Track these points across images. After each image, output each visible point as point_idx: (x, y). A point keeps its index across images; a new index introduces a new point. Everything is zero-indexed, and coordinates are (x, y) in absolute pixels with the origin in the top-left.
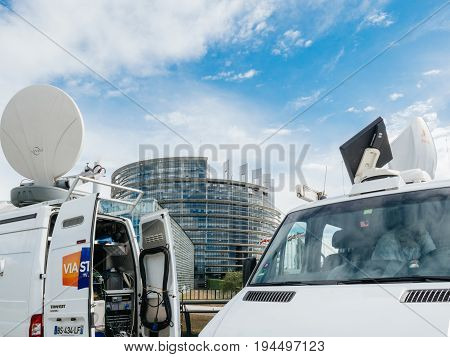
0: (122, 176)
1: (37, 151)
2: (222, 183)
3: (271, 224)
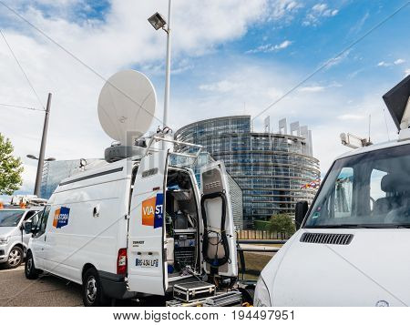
0: (182, 135)
1: (123, 119)
2: (264, 136)
3: (311, 170)
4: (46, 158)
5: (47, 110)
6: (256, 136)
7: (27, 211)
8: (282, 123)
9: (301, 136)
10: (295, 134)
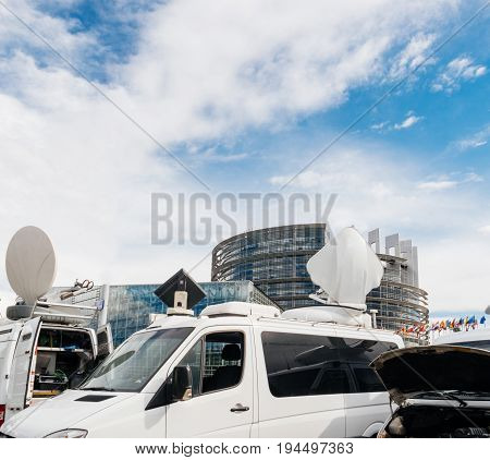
0: (225, 251)
3: (414, 307)
9: (401, 256)
10: (392, 253)
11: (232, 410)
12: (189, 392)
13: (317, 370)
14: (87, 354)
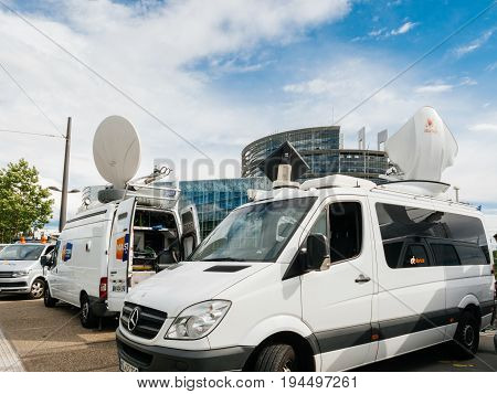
2: (358, 154)
4: (69, 190)
5: (68, 137)
6: (346, 153)
7: (47, 245)
8: (382, 136)
11: (357, 281)
12: (327, 261)
13: (400, 244)
14: (172, 233)
